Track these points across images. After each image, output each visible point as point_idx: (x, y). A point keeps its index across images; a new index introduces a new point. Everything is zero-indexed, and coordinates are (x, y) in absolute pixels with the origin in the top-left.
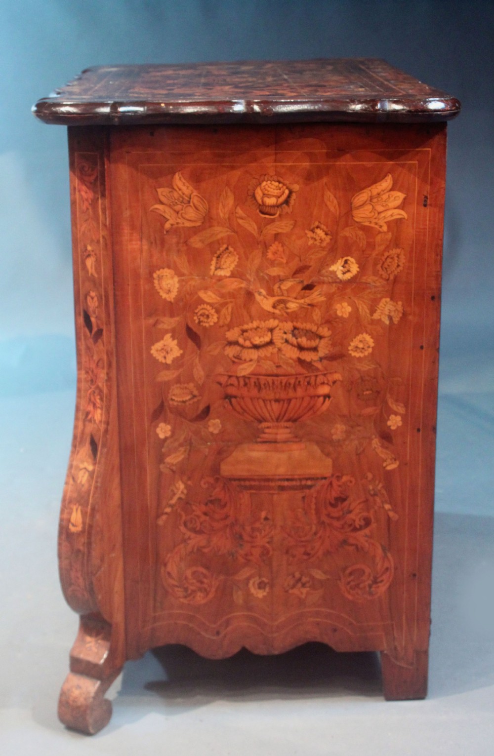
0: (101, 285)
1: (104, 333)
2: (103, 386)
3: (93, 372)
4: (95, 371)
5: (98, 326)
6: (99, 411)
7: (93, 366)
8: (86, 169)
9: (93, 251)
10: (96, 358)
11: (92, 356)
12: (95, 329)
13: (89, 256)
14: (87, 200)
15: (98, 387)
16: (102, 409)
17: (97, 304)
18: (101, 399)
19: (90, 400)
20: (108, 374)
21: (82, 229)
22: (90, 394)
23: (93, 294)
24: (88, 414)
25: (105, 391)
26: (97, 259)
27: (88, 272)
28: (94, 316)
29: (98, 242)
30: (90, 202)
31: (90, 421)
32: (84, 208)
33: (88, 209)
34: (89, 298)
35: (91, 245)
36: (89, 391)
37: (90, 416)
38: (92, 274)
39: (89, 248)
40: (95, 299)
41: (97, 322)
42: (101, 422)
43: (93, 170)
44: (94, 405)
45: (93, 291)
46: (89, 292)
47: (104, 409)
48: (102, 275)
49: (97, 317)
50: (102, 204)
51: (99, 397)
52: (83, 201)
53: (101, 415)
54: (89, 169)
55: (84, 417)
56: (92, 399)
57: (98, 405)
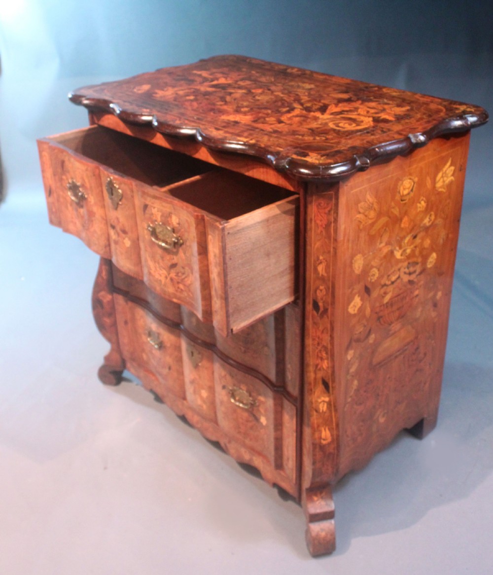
0: (329, 280)
1: (329, 311)
2: (328, 344)
3: (319, 338)
4: (321, 337)
5: (324, 307)
6: (326, 362)
7: (319, 333)
8: (322, 205)
9: (324, 259)
10: (321, 328)
11: (318, 328)
12: (322, 309)
13: (321, 263)
14: (322, 226)
15: (324, 346)
16: (327, 359)
17: (325, 293)
18: (327, 353)
19: (318, 356)
20: (331, 336)
21: (316, 246)
22: (318, 353)
23: (322, 287)
24: (317, 366)
25: (329, 346)
26: (327, 264)
27: (319, 274)
28: (322, 301)
29: (329, 252)
30: (324, 226)
31: (320, 370)
32: (319, 231)
33: (321, 232)
34: (318, 291)
35: (322, 256)
36: (317, 351)
37: (319, 367)
38: (322, 275)
39: (321, 258)
40: (324, 290)
41: (324, 305)
42: (328, 367)
43: (328, 204)
44: (322, 359)
45: (322, 286)
46: (319, 287)
47: (330, 359)
48: (331, 273)
49: (324, 302)
50: (334, 227)
51: (325, 352)
52: (318, 228)
53: (328, 363)
54: (324, 204)
55: (314, 369)
56: (320, 355)
57: (324, 358)
